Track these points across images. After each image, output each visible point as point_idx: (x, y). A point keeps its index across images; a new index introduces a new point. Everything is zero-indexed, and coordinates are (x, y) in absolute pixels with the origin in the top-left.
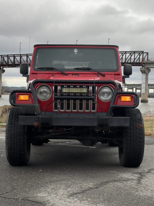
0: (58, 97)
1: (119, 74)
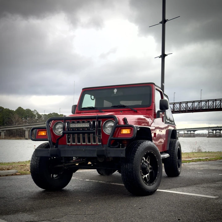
0: (66, 132)
1: (151, 110)
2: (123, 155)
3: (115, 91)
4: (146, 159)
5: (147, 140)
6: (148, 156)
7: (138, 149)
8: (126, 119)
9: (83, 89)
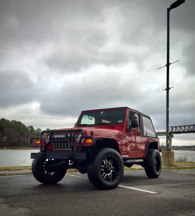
2: (85, 158)
3: (102, 113)
4: (108, 162)
5: (109, 147)
6: (111, 160)
7: (99, 154)
8: (93, 132)
9: (82, 112)
